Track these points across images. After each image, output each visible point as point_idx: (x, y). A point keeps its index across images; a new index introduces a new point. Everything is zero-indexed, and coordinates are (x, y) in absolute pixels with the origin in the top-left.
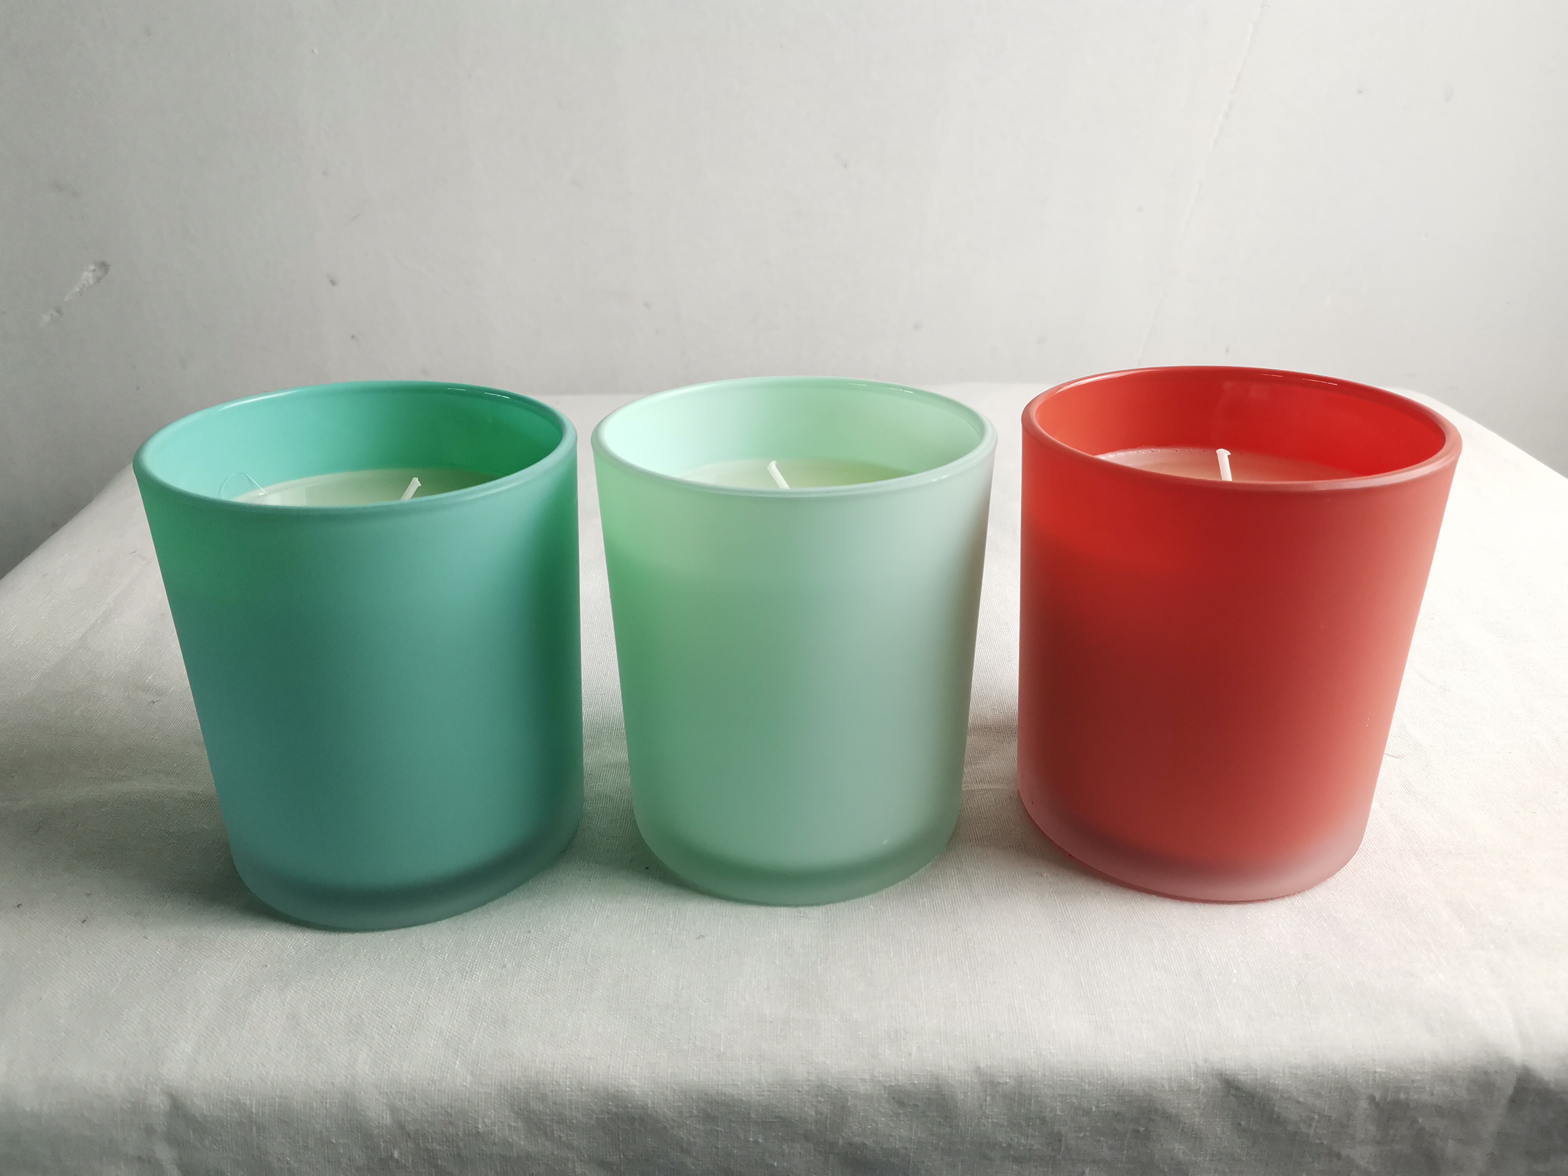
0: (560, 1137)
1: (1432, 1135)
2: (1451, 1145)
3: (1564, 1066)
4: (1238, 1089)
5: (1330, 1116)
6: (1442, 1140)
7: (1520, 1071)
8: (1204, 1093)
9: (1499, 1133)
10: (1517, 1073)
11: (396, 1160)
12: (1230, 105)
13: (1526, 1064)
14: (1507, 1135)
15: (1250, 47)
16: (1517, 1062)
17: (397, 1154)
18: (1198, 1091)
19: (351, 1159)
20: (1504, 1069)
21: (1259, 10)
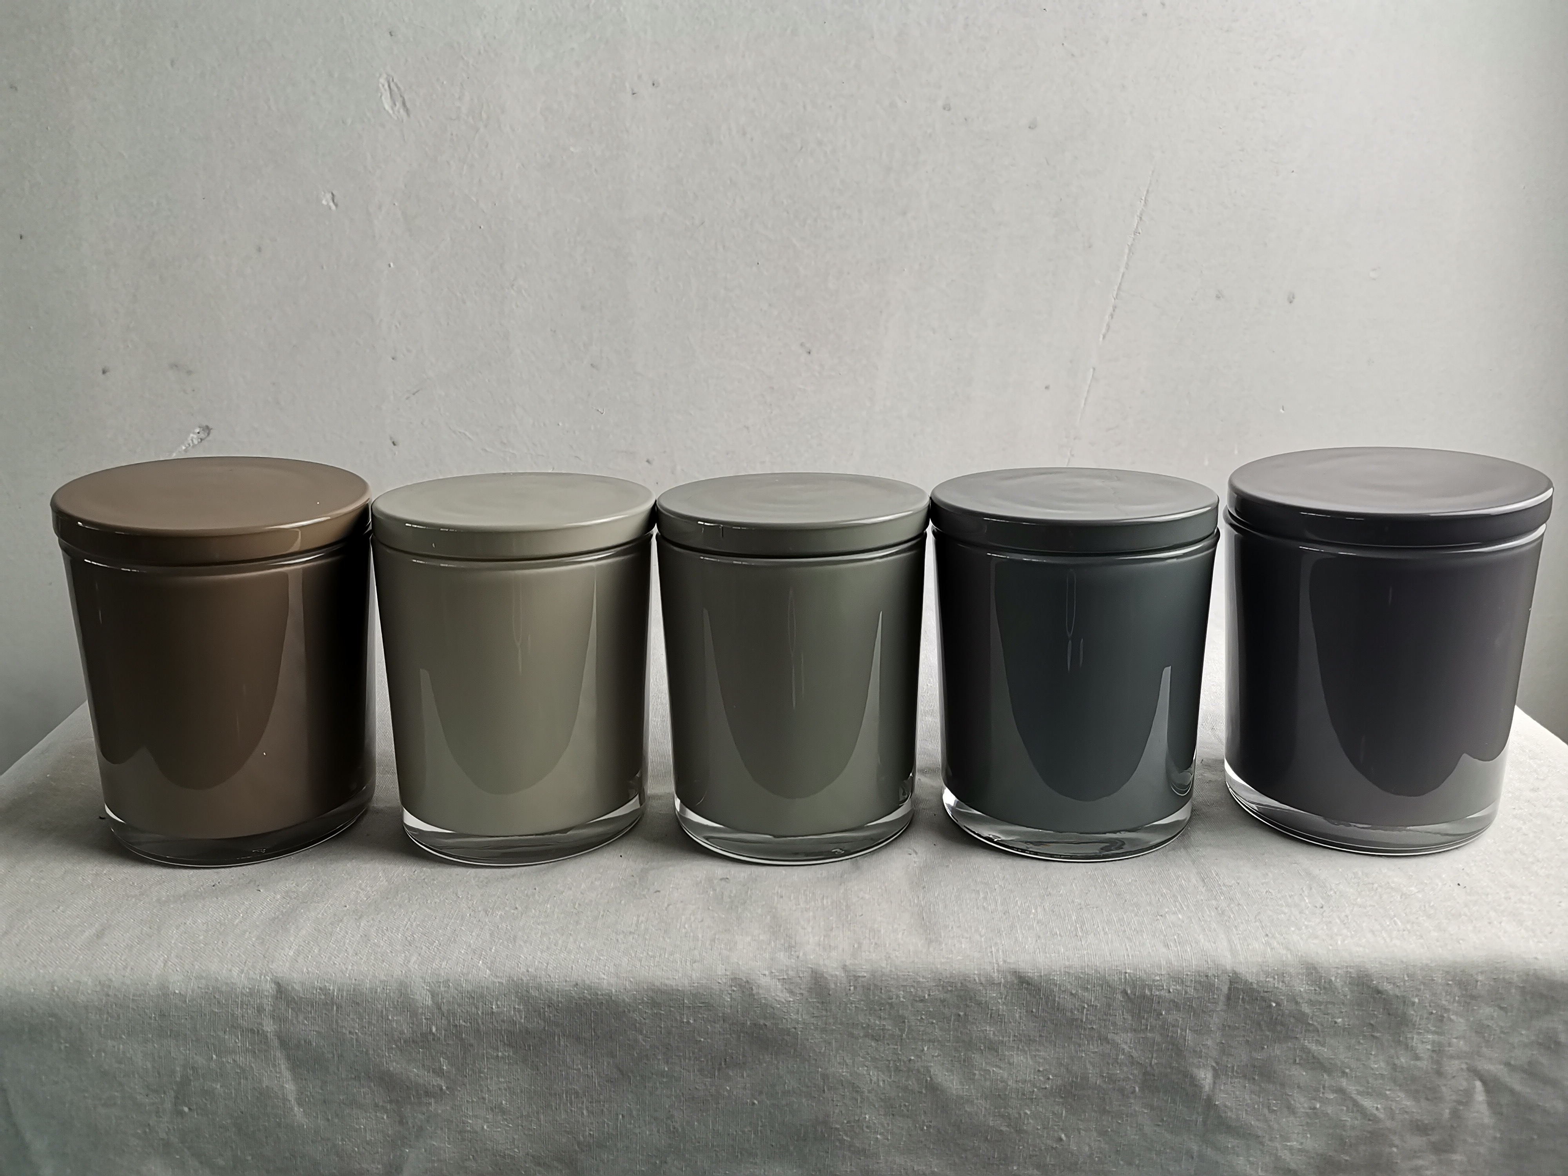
1: (1173, 1026)
2: (1189, 1035)
3: (1262, 971)
4: (1028, 984)
5: (1096, 1006)
6: (1181, 1029)
7: (1231, 975)
8: (1005, 986)
9: (1223, 1025)
10: (1229, 976)
11: (433, 1034)
12: (1115, 307)
13: (1234, 969)
14: (1229, 1026)
15: (1127, 264)
16: (1229, 968)
17: (434, 1030)
18: (1000, 984)
19: (402, 1033)
20: (1220, 973)
21: (1133, 236)
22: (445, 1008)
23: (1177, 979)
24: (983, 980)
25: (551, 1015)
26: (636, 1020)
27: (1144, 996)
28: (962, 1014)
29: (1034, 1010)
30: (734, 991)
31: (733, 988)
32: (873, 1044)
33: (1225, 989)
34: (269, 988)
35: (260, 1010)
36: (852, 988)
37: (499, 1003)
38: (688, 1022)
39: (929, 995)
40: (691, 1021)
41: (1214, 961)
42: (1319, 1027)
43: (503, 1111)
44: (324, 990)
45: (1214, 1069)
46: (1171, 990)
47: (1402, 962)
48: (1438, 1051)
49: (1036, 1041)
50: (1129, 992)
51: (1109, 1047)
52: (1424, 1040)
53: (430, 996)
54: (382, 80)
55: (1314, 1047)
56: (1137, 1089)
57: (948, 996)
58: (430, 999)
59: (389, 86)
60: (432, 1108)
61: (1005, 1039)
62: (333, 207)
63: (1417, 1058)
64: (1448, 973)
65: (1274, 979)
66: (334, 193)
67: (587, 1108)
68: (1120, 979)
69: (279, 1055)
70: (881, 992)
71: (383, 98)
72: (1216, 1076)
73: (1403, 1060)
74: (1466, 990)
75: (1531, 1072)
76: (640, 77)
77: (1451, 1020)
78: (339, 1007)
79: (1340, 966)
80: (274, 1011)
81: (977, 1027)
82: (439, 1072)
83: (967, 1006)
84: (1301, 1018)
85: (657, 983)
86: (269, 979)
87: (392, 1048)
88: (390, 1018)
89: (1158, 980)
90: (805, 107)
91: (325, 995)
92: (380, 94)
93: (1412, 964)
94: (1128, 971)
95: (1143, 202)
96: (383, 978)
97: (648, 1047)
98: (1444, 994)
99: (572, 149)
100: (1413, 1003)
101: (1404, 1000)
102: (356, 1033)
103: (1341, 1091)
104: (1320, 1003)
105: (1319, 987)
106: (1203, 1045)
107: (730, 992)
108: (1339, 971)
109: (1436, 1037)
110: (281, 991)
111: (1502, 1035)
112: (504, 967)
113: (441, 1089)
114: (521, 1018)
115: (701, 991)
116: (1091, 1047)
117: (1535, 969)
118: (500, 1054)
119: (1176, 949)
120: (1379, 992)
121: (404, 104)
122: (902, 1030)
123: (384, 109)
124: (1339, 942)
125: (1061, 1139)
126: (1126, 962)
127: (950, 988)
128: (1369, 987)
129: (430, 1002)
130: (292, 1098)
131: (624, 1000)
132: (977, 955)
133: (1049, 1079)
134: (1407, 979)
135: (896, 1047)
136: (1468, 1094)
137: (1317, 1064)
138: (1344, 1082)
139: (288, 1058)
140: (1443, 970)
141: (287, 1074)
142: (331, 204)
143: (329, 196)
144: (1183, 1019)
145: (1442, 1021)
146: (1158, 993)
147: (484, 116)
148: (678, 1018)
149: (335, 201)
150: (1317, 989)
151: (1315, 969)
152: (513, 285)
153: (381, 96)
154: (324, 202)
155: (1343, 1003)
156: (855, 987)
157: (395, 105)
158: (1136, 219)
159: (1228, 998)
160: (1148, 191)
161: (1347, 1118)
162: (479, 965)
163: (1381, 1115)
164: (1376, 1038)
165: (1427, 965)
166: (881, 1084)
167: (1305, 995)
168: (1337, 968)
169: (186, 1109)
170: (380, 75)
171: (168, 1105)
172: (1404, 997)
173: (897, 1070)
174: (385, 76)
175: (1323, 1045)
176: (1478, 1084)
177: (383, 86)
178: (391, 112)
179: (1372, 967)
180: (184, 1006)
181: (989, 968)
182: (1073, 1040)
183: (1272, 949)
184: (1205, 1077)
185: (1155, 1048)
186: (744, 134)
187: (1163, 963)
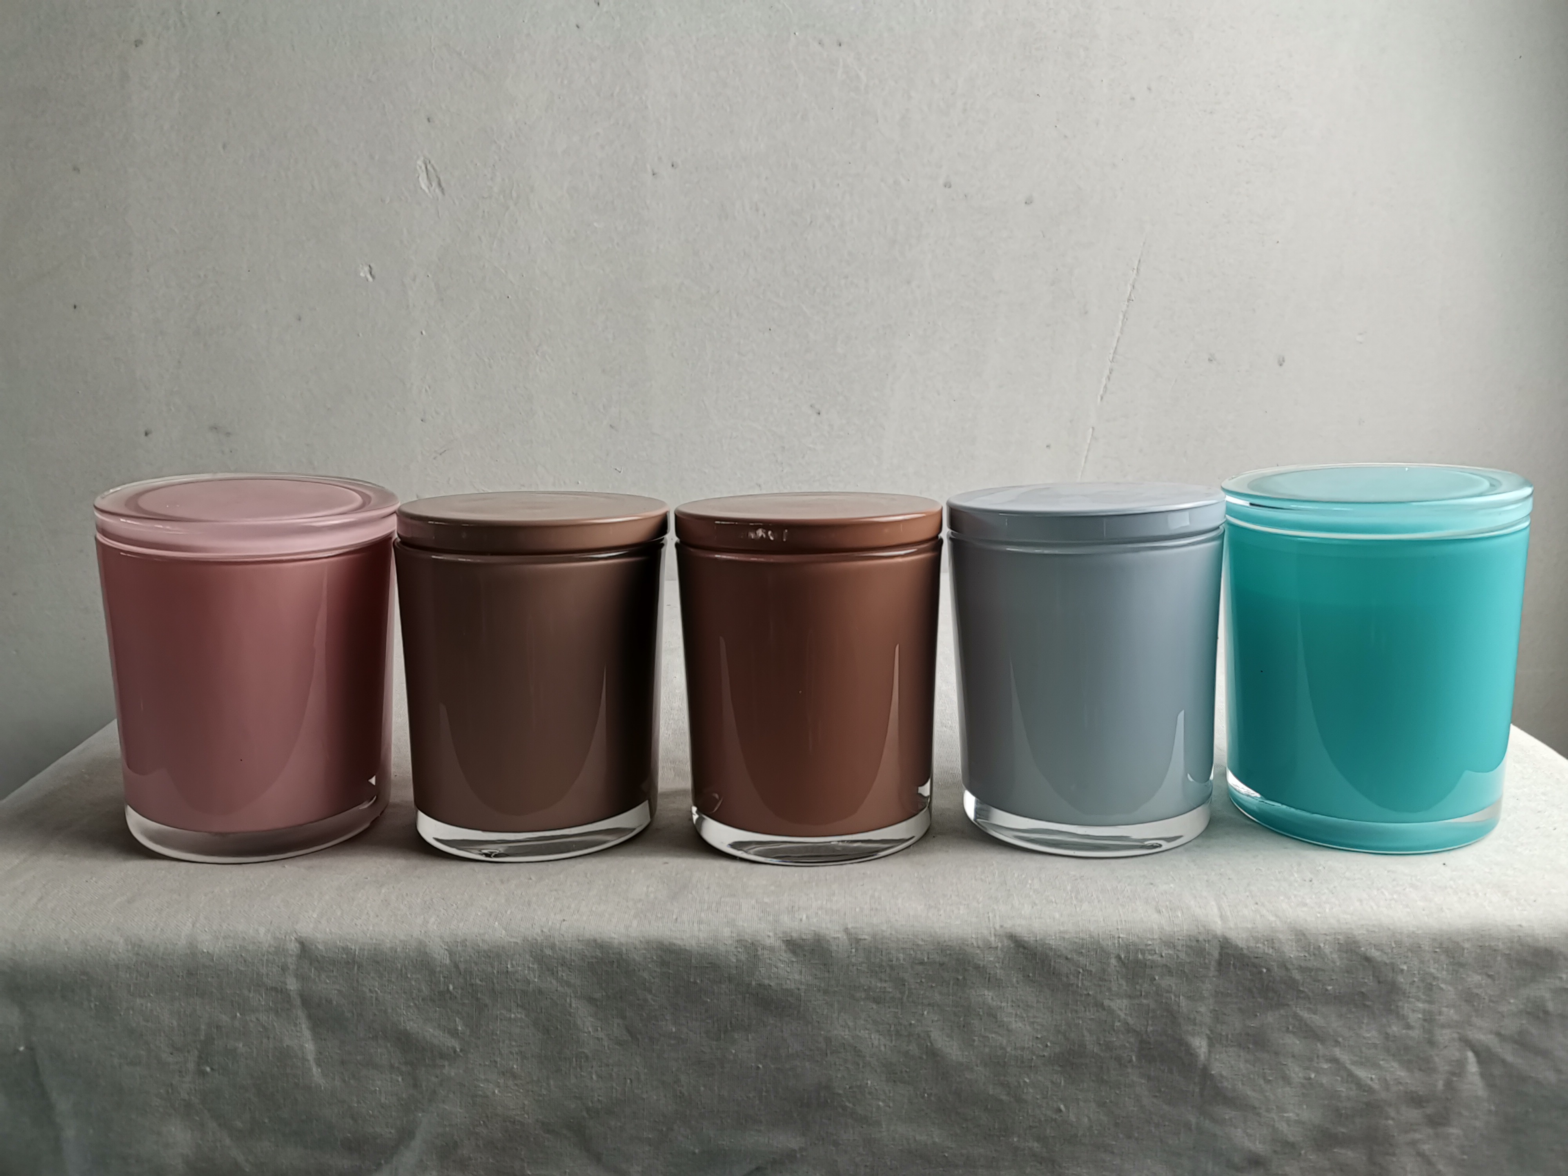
0: (562, 976)
1: (1168, 992)
2: (1183, 1001)
3: (1252, 937)
4: (1025, 948)
5: (1091, 971)
6: (1175, 996)
7: (1221, 940)
8: (1002, 950)
9: (1216, 991)
10: (1220, 941)
11: (450, 993)
12: (1111, 371)
13: (1225, 934)
14: (1222, 993)
15: (1122, 329)
16: (1219, 932)
17: (451, 987)
18: (997, 948)
19: (420, 990)
20: (1210, 938)
21: (1126, 303)
22: (462, 966)
23: (1169, 943)
24: (980, 943)
25: (564, 974)
26: (645, 979)
27: (1137, 961)
28: (960, 978)
29: (1031, 975)
30: (739, 952)
31: (740, 950)
32: (875, 1006)
33: (1216, 954)
34: (293, 947)
35: (284, 968)
36: (853, 950)
37: (514, 963)
38: (695, 983)
39: (928, 958)
40: (698, 981)
41: (1204, 926)
42: (1310, 994)
43: (514, 1076)
44: (346, 949)
45: (1209, 1038)
46: (1163, 955)
47: (1389, 929)
48: (1429, 1019)
49: (1034, 1007)
50: (1123, 956)
51: (1105, 1013)
52: (1415, 1009)
53: (448, 955)
54: (420, 163)
55: (1305, 1015)
56: (1134, 1058)
57: (946, 960)
58: (448, 958)
59: (426, 168)
60: (445, 1071)
61: (1004, 1004)
62: (370, 279)
63: (1409, 1027)
64: (1434, 940)
65: (1264, 944)
66: (371, 265)
67: (596, 1072)
68: (1114, 944)
69: (300, 1014)
70: (882, 955)
71: (420, 179)
72: (1211, 1045)
73: (1395, 1029)
74: (1453, 958)
75: (1521, 1042)
76: (660, 159)
77: (1442, 989)
78: (360, 966)
79: (1327, 933)
80: (297, 969)
81: (976, 991)
82: (454, 1033)
83: (966, 970)
84: (1292, 984)
85: (666, 943)
86: (293, 938)
87: (410, 1006)
88: (409, 976)
89: (1150, 945)
90: (814, 186)
91: (347, 954)
92: (417, 175)
93: (1399, 931)
94: (1121, 936)
95: (1135, 271)
96: (402, 938)
97: (657, 1007)
98: (1432, 962)
99: (595, 224)
100: (1402, 970)
101: (1393, 967)
102: (376, 991)
103: (1334, 1060)
104: (1311, 970)
105: (1309, 954)
106: (1196, 1011)
107: (736, 953)
108: (1328, 938)
109: (1426, 1006)
110: (305, 949)
111: (1491, 1004)
112: (519, 928)
113: (455, 1051)
114: (535, 977)
115: (708, 951)
116: (1088, 1013)
117: (1519, 937)
118: (513, 1016)
119: (1167, 915)
120: (1368, 959)
121: (440, 184)
122: (902, 993)
123: (421, 188)
124: (1327, 910)
125: (1060, 1111)
126: (1119, 927)
127: (948, 952)
128: (1357, 954)
129: (448, 962)
130: (311, 1057)
131: (634, 960)
132: (974, 920)
133: (1047, 1046)
134: (1394, 945)
135: (896, 1010)
136: (1460, 1065)
137: (1310, 1033)
138: (1337, 1052)
139: (309, 1017)
140: (1429, 938)
141: (307, 1034)
142: (369, 276)
143: (367, 269)
144: (1176, 985)
145: (1431, 990)
146: (1150, 957)
147: (514, 194)
148: (685, 977)
149: (373, 273)
150: (1307, 955)
151: (1304, 935)
152: (537, 351)
153: (418, 177)
154: (362, 274)
155: (1333, 971)
156: (857, 950)
157: (432, 186)
158: (1129, 288)
159: (1219, 963)
160: (1140, 261)
161: (1342, 1089)
162: (495, 926)
163: (1376, 1086)
164: (1368, 1006)
165: (1413, 932)
166: (883, 1048)
167: (1295, 962)
168: (1325, 934)
169: (208, 1069)
170: (418, 158)
171: (191, 1066)
172: (1392, 964)
173: (898, 1034)
174: (422, 158)
175: (1315, 1013)
176: (1470, 1055)
177: (421, 167)
178: (427, 191)
179: (1359, 934)
180: (212, 964)
181: (986, 932)
182: (1070, 1006)
183: (1261, 916)
184: (1200, 1045)
185: (1150, 1015)
186: (757, 210)
187: (1155, 927)
